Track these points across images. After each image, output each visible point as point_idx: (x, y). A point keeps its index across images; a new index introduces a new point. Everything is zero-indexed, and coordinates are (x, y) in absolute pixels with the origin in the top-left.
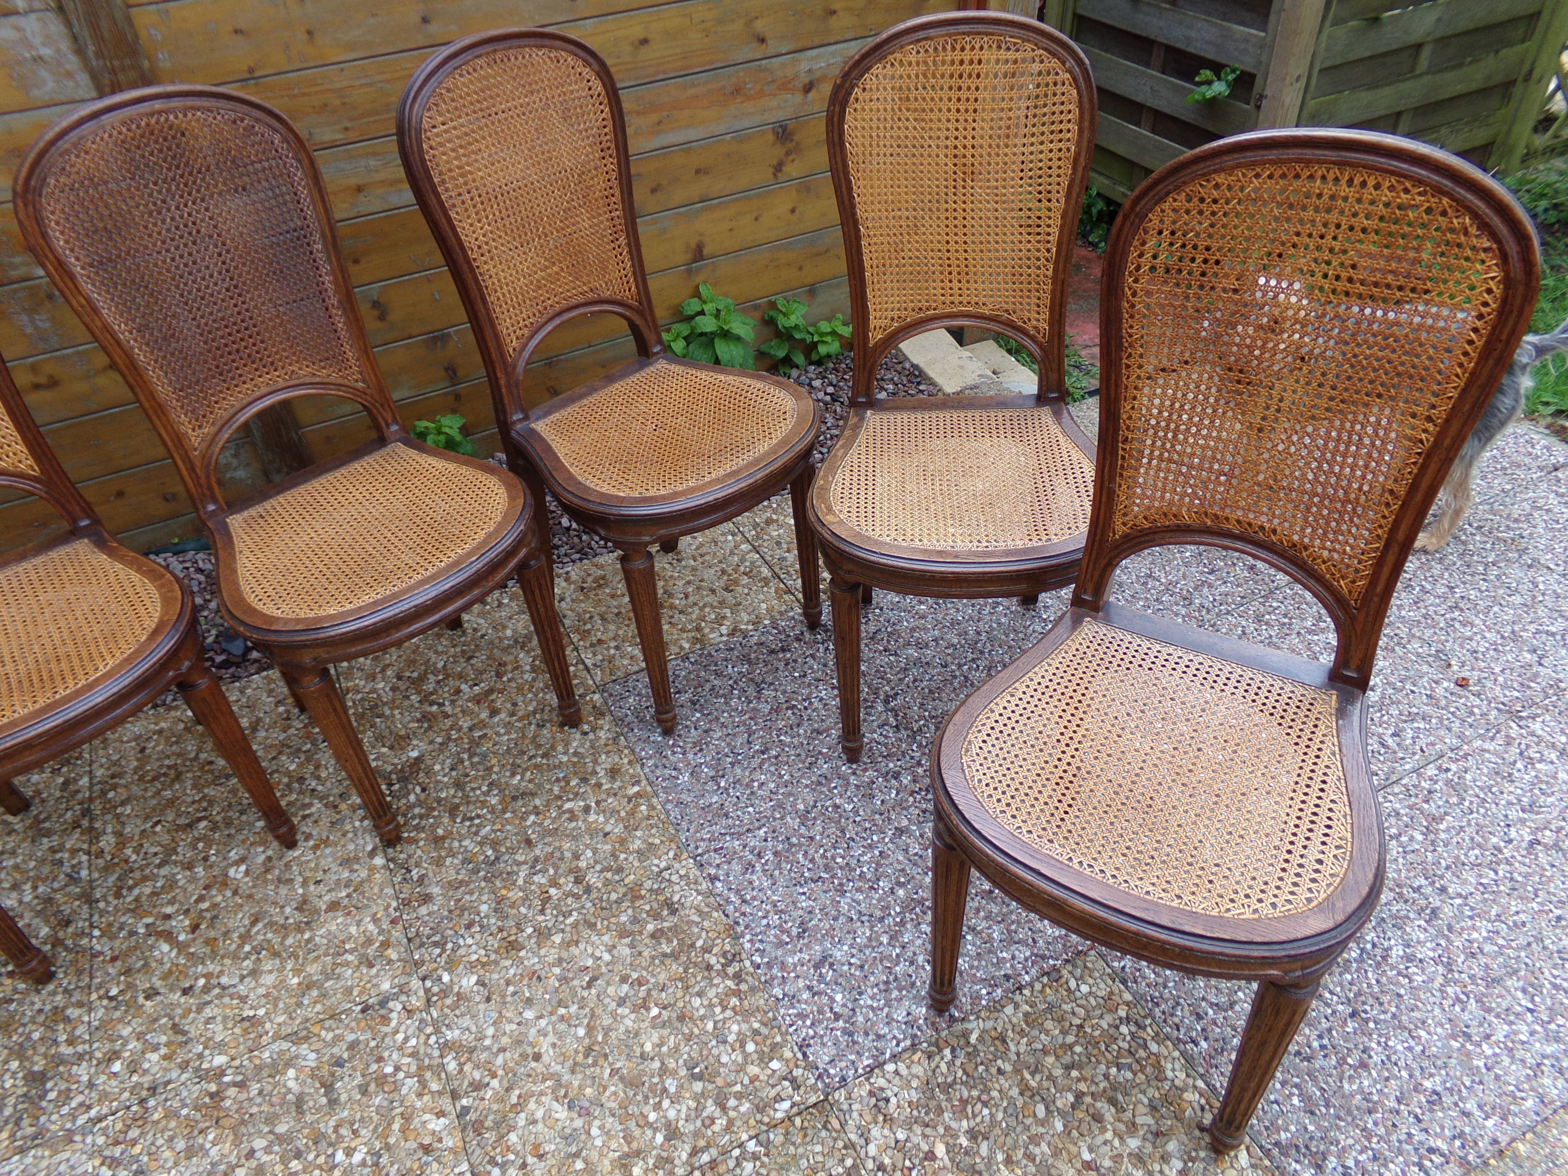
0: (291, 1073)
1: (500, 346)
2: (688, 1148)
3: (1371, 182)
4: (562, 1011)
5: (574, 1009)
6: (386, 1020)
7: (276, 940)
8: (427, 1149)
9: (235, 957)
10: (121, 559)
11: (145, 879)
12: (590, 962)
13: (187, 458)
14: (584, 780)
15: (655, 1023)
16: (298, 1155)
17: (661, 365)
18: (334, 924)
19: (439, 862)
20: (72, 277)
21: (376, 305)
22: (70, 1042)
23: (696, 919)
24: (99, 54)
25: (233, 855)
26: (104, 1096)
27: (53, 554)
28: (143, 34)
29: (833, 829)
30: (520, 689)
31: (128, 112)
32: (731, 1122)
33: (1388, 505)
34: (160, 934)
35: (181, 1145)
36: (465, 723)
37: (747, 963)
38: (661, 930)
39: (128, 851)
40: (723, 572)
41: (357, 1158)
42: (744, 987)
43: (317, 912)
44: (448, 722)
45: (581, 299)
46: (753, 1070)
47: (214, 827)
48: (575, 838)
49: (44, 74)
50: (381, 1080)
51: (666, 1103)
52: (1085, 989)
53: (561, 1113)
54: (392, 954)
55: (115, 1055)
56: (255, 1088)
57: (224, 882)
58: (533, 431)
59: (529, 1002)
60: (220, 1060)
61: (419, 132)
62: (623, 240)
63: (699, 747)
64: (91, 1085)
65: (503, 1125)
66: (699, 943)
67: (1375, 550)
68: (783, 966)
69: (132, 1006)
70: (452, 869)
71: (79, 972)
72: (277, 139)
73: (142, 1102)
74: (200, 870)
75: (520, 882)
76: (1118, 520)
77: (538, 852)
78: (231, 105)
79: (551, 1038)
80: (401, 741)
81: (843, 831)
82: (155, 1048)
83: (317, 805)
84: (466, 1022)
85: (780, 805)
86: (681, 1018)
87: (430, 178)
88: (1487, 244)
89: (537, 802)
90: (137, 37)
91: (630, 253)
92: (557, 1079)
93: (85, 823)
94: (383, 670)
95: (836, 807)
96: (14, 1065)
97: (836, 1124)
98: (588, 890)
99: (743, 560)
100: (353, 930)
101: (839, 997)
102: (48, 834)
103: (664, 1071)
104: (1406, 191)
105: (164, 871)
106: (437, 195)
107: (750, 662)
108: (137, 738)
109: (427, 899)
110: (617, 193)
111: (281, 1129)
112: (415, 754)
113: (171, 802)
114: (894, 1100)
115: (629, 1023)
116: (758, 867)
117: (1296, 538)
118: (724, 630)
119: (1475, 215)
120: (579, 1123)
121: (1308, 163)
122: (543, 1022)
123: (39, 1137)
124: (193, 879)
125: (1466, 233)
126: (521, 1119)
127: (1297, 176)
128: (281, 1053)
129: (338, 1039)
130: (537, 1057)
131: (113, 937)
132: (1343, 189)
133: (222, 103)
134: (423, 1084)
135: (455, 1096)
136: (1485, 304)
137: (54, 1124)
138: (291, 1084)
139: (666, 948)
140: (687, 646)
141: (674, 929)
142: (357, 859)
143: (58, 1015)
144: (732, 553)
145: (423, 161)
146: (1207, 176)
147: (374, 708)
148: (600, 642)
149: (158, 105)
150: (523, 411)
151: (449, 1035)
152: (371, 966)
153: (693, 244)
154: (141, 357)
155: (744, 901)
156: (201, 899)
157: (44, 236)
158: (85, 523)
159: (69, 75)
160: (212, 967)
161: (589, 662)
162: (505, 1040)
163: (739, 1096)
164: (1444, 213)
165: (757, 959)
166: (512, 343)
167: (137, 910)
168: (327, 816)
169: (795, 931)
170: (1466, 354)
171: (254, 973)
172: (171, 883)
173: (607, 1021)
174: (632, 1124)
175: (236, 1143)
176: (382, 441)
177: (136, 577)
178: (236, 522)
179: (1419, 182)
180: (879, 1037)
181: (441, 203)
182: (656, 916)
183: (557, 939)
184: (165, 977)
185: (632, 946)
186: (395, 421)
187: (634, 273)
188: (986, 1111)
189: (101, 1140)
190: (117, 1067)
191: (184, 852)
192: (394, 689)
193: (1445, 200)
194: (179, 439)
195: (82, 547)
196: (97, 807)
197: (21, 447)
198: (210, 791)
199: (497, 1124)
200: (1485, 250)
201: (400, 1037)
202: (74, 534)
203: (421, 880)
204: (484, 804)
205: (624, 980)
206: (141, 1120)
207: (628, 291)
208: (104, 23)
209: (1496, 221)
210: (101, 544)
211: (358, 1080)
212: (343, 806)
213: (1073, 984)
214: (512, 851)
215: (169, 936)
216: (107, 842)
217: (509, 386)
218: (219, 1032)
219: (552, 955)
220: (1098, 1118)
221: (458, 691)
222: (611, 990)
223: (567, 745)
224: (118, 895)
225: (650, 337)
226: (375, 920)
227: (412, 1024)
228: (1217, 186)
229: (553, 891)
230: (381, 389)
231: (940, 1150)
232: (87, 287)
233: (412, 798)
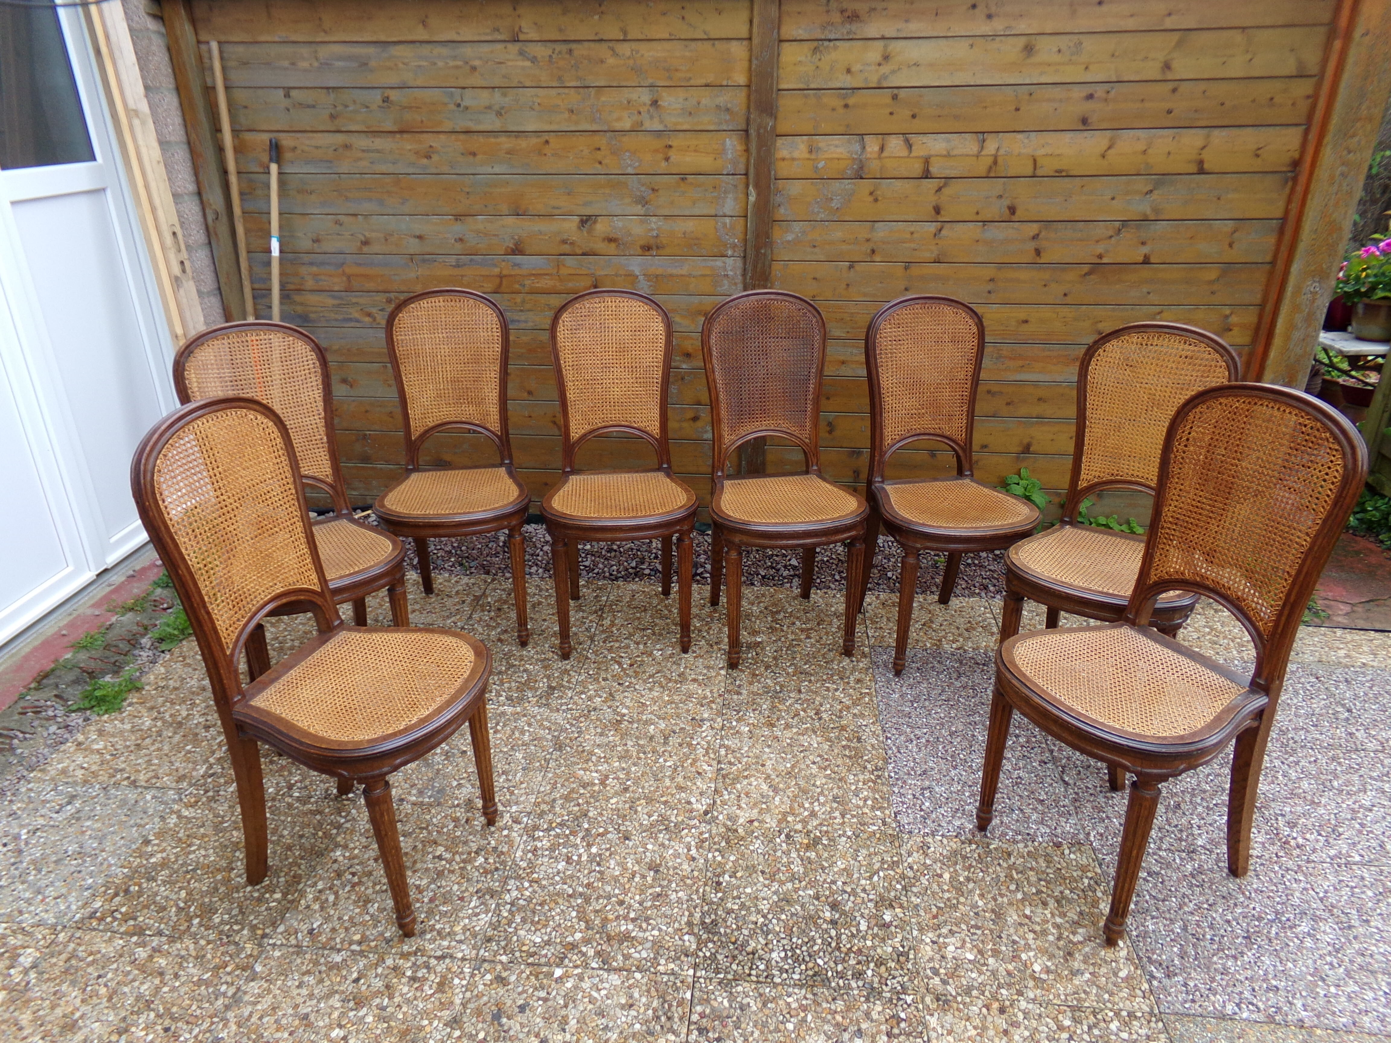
0: (652, 727)
1: (882, 439)
2: (818, 822)
3: (1287, 411)
4: (783, 755)
5: (789, 756)
6: (701, 726)
7: (664, 682)
8: (699, 773)
9: (644, 681)
10: (676, 483)
11: (617, 641)
12: (806, 744)
13: (720, 448)
14: (842, 679)
15: (826, 777)
16: (644, 753)
17: (967, 481)
18: (693, 687)
19: (751, 683)
20: (711, 355)
21: (830, 424)
22: (568, 682)
23: (870, 748)
24: (752, 278)
25: (658, 647)
26: (575, 703)
27: (649, 474)
28: (773, 273)
29: (965, 743)
30: (827, 633)
31: (760, 297)
32: (844, 823)
33: (1286, 580)
34: (616, 662)
35: (599, 730)
36: (791, 637)
37: (886, 774)
38: (849, 746)
39: (614, 629)
40: (969, 622)
41: (668, 764)
42: (879, 781)
43: (687, 680)
44: (782, 634)
45: (932, 431)
46: (866, 810)
47: (654, 634)
48: (824, 698)
49: (726, 282)
50: (689, 745)
51: (816, 804)
52: (1072, 856)
53: (765, 787)
54: (714, 706)
55: (582, 693)
56: (636, 725)
57: (651, 654)
58: (884, 488)
59: (769, 746)
60: (625, 711)
61: (877, 329)
62: (965, 408)
63: (911, 687)
64: (571, 698)
65: (736, 780)
66: (865, 758)
67: (1278, 605)
68: (905, 782)
69: (596, 680)
70: (756, 687)
71: (579, 662)
72: (814, 320)
73: (589, 711)
74: (641, 647)
75: (787, 704)
76: (1153, 572)
77: (802, 696)
78: (801, 303)
79: (773, 762)
80: (755, 633)
81: (971, 747)
82: (601, 697)
83: (703, 642)
84: (737, 741)
85: (942, 724)
86: (840, 780)
87: (875, 350)
88: (1337, 447)
89: (812, 678)
90: (770, 273)
91: (967, 415)
92: (768, 777)
93: (600, 613)
94: (759, 603)
95: (973, 735)
96: (545, 680)
97: (897, 844)
98: (820, 719)
99: (984, 620)
100: (700, 692)
101: (927, 804)
102: (583, 611)
103: (822, 793)
104: (1302, 417)
105: (626, 641)
106: (876, 359)
107: (961, 663)
108: (633, 591)
109: (739, 693)
110: (969, 383)
111: (641, 742)
112: (760, 640)
113: (638, 618)
114: (932, 849)
115: (813, 772)
116: (915, 742)
117: (1239, 594)
118: (954, 646)
119: (1332, 433)
120: (771, 794)
121: (1261, 398)
122: (772, 755)
123: (547, 705)
124: (637, 648)
125: (1328, 441)
126: (745, 782)
127: (1256, 404)
128: (651, 719)
129: (676, 724)
130: (763, 765)
131: (597, 655)
132: (1276, 413)
133: (798, 301)
134: (707, 753)
135: (719, 762)
136: (1335, 477)
137: (554, 703)
138: (651, 730)
139: (847, 753)
140: (929, 645)
141: (856, 749)
142: (713, 668)
143: (566, 672)
144: (980, 616)
145: (874, 342)
146: (1216, 398)
147: (748, 616)
148: (881, 628)
149: (772, 297)
150: (882, 477)
151: (726, 742)
152: (702, 706)
153: (1026, 441)
154: (722, 396)
155: (899, 752)
156: (638, 656)
157: (709, 337)
158: (665, 466)
159: (736, 284)
160: (633, 680)
161: (870, 634)
162: (751, 754)
163: (853, 816)
164: (1318, 430)
165: (892, 774)
166: (888, 441)
167: (610, 650)
168: (706, 647)
169: (919, 773)
170: (1326, 501)
171: (651, 690)
172: (628, 647)
173: (803, 766)
174: (796, 805)
175: (622, 739)
176: (807, 472)
177: (679, 489)
178: (727, 483)
179: (1308, 414)
180: (939, 825)
181: (876, 364)
182: (848, 740)
183: (795, 730)
184: (613, 676)
185: (831, 746)
186: (817, 465)
187: (967, 428)
188: (981, 874)
189: (569, 716)
190: (583, 696)
191: (637, 637)
192: (761, 612)
193: (1319, 424)
194: (721, 437)
195: (661, 476)
196: (606, 609)
197: (658, 424)
198: (657, 621)
199: (734, 779)
200: (1336, 450)
201: (704, 734)
202: (659, 469)
203: (739, 686)
204: (784, 670)
205: (819, 756)
206: (587, 717)
207: (960, 436)
208: (759, 266)
209: (1341, 437)
210: (668, 475)
211: (679, 740)
212: (715, 647)
213: (1067, 852)
214: (790, 691)
215: (620, 664)
216: (607, 622)
217: (879, 462)
218: (628, 702)
219: (790, 735)
220: (1045, 904)
221: (794, 623)
222: (811, 757)
223: (840, 662)
224: (604, 642)
225: (966, 465)
226: (711, 692)
227: (712, 733)
228: (1221, 404)
229: (802, 713)
230: (816, 447)
231: (947, 876)
232: (715, 361)
233: (750, 655)
